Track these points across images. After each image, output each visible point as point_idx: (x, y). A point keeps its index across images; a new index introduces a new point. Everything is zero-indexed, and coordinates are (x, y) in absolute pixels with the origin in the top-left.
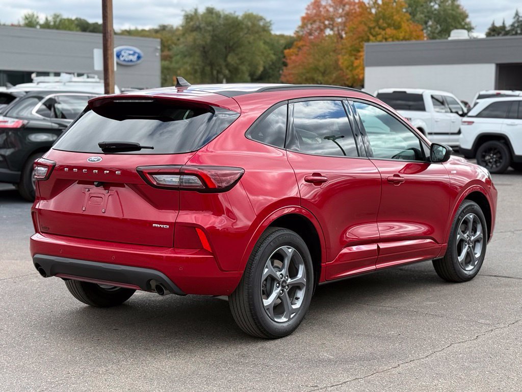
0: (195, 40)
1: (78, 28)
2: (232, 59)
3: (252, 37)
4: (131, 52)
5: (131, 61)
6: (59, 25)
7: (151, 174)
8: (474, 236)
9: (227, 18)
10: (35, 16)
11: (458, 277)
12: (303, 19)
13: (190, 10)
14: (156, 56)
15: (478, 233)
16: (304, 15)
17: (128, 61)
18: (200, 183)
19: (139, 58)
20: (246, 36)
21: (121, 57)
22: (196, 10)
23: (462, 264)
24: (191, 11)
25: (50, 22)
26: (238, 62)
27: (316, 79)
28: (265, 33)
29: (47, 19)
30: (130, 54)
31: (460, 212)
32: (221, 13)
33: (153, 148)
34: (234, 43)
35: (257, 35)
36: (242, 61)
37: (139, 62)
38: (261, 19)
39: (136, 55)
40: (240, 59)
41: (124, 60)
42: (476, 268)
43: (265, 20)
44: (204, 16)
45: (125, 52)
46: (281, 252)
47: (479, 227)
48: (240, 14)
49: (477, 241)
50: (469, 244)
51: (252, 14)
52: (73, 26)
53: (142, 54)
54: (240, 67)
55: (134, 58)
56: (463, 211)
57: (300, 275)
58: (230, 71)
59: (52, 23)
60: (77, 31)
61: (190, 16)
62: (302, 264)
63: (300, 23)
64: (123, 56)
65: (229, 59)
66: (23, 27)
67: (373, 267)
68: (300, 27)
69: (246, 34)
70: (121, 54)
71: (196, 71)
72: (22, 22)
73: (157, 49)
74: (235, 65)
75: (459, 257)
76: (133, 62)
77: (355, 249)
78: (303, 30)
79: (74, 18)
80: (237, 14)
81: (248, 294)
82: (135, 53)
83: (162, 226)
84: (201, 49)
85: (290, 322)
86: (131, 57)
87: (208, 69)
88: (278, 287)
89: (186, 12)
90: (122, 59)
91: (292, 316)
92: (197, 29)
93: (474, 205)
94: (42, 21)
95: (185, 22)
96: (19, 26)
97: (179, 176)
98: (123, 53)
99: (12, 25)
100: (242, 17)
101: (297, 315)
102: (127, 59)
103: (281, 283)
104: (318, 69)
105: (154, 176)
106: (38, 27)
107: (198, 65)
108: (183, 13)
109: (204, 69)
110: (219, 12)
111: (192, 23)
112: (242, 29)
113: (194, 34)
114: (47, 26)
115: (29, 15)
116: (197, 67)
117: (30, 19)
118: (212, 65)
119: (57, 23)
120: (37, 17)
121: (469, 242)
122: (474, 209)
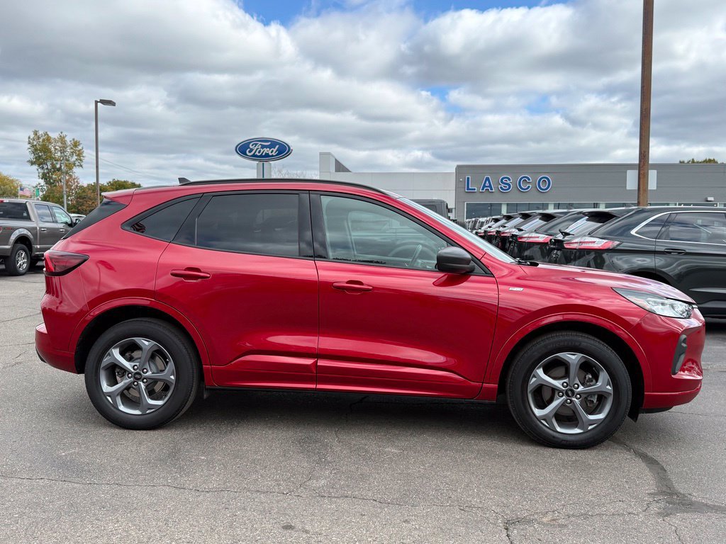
8: (586, 386)
15: (599, 384)
23: (545, 419)
47: (603, 375)
50: (569, 396)
56: (545, 346)
67: (313, 386)
75: (536, 410)
121: (570, 393)
122: (581, 346)
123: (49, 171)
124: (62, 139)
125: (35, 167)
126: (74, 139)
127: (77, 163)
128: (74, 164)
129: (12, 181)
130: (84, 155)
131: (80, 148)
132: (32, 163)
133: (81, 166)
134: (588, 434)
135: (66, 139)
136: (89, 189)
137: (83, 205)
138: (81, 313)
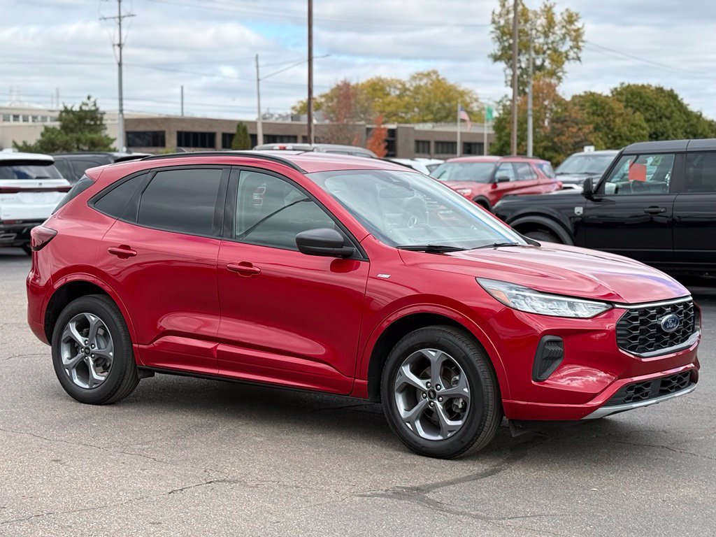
57: (107, 348)
85: (90, 391)
88: (82, 352)
91: (95, 386)
103: (84, 348)
121: (431, 393)
122: (440, 342)
123: (525, 71)
124: (548, 12)
125: (501, 65)
126: (567, 10)
127: (571, 54)
128: (567, 57)
129: (462, 94)
130: (584, 38)
131: (578, 25)
132: (496, 58)
133: (579, 59)
134: (447, 442)
135: (555, 10)
136: (575, 104)
137: (561, 133)
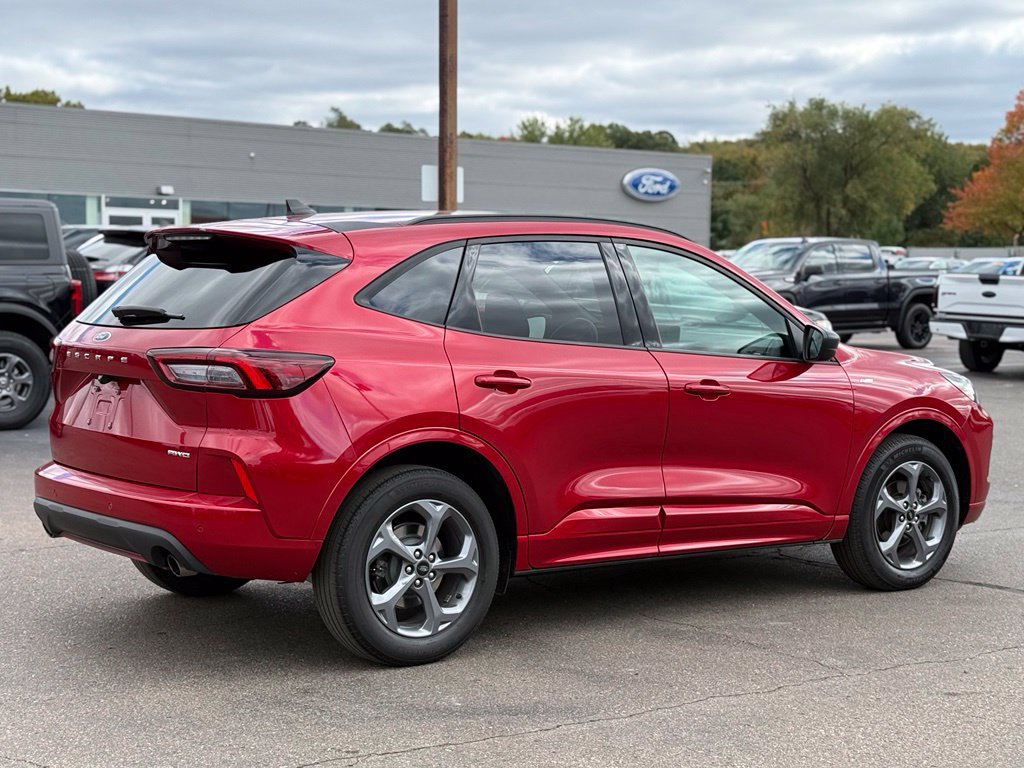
0: (788, 156)
1: (610, 142)
2: (855, 189)
3: (896, 150)
4: (659, 179)
5: (658, 193)
6: (579, 136)
7: (168, 361)
8: (923, 504)
9: (848, 116)
10: (540, 122)
11: (880, 579)
12: (1011, 116)
13: (781, 105)
14: (704, 184)
15: (935, 499)
16: (1013, 109)
17: (653, 194)
18: (239, 380)
19: (672, 188)
20: (884, 147)
21: (640, 187)
22: (792, 104)
23: (889, 555)
24: (783, 107)
25: (563, 133)
26: (865, 194)
27: (1010, 223)
28: (919, 142)
29: (558, 127)
30: (656, 182)
31: (884, 457)
32: (839, 108)
33: (183, 318)
34: (862, 161)
35: (903, 146)
36: (873, 192)
37: (673, 194)
38: (912, 116)
39: (668, 183)
40: (870, 190)
41: (646, 193)
42: (926, 566)
43: (919, 117)
44: (806, 114)
45: (648, 179)
46: (415, 508)
47: (938, 489)
48: (873, 109)
49: (933, 515)
50: (909, 519)
51: (895, 108)
52: (602, 138)
53: (678, 182)
54: (869, 203)
55: (664, 189)
56: (891, 456)
57: (463, 555)
58: (849, 210)
59: (567, 134)
60: (608, 147)
61: (781, 116)
62: (469, 534)
63: (1004, 125)
64: (644, 186)
65: (849, 189)
66: (519, 141)
67: (653, 550)
68: (1003, 131)
69: (884, 143)
70: (640, 182)
71: (786, 211)
72: (518, 133)
73: (707, 173)
74: (860, 201)
75: (881, 544)
76: (663, 195)
77: (598, 513)
78: (1009, 135)
79: (606, 123)
80: (866, 109)
81: (336, 581)
82: (666, 180)
83: (180, 453)
84: (800, 172)
85: (436, 639)
86: (659, 188)
87: (810, 207)
88: (410, 573)
89: (774, 108)
90: (642, 190)
91: (441, 628)
92: (792, 136)
93: (922, 446)
94: (550, 130)
95: (771, 126)
96: (513, 139)
97: (206, 367)
98: (644, 181)
99: (502, 139)
100: (876, 113)
101: (455, 627)
102: (650, 191)
103: (416, 566)
104: (1016, 207)
105: (170, 366)
106: (545, 140)
107: (792, 199)
108: (769, 111)
109: (801, 206)
110: (834, 105)
111: (784, 128)
112: (874, 135)
113: (786, 146)
114: (558, 139)
115: (528, 121)
116: (789, 204)
117: (530, 129)
118: (818, 200)
119: (575, 134)
120: (543, 124)
122: (922, 452)
138: (342, 463)
